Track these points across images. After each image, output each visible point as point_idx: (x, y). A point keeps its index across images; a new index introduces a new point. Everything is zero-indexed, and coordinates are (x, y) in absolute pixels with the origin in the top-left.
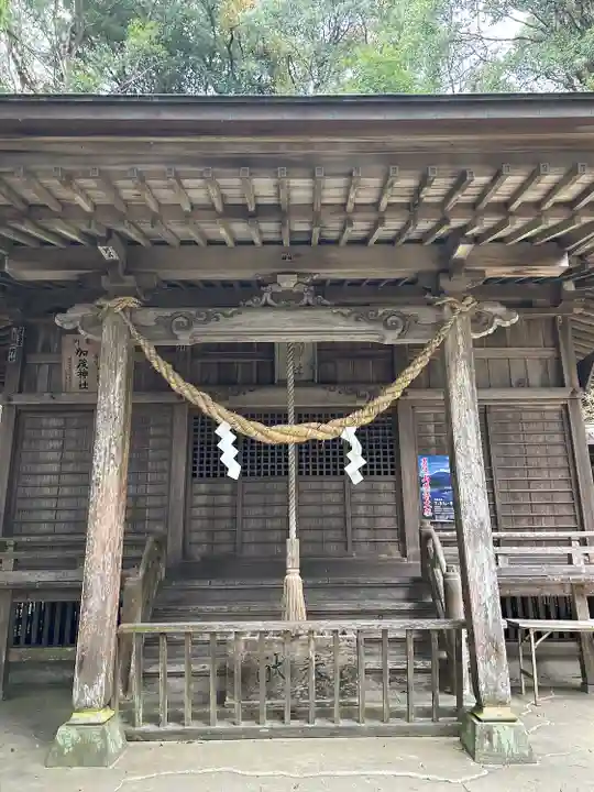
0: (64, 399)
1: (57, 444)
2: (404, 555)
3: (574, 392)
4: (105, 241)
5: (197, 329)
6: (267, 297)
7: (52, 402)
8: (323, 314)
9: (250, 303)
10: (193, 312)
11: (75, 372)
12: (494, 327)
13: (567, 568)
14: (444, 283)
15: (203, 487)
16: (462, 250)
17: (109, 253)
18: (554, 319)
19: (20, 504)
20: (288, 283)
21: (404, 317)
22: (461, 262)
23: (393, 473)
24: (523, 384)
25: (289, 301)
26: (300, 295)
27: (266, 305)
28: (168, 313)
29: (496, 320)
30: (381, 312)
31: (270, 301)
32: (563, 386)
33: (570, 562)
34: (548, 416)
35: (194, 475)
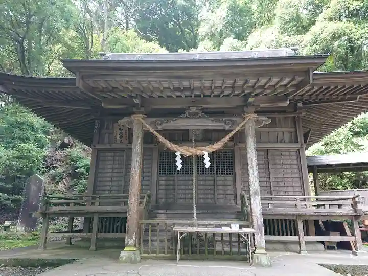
0: (114, 146)
1: (112, 162)
2: (236, 204)
3: (302, 145)
4: (136, 98)
5: (164, 125)
6: (186, 114)
7: (109, 147)
8: (205, 120)
9: (181, 116)
10: (162, 119)
11: (118, 136)
12: (263, 124)
13: (295, 209)
14: (245, 109)
15: (163, 178)
16: (251, 100)
17: (136, 101)
18: (294, 117)
19: (98, 184)
20: (194, 110)
21: (231, 121)
22: (250, 103)
23: (232, 174)
24: (282, 141)
25: (194, 116)
26: (197, 114)
27: (186, 117)
28: (154, 119)
29: (263, 122)
30: (224, 119)
31: (187, 116)
32: (298, 142)
33: (296, 207)
34: (292, 154)
35: (160, 174)
